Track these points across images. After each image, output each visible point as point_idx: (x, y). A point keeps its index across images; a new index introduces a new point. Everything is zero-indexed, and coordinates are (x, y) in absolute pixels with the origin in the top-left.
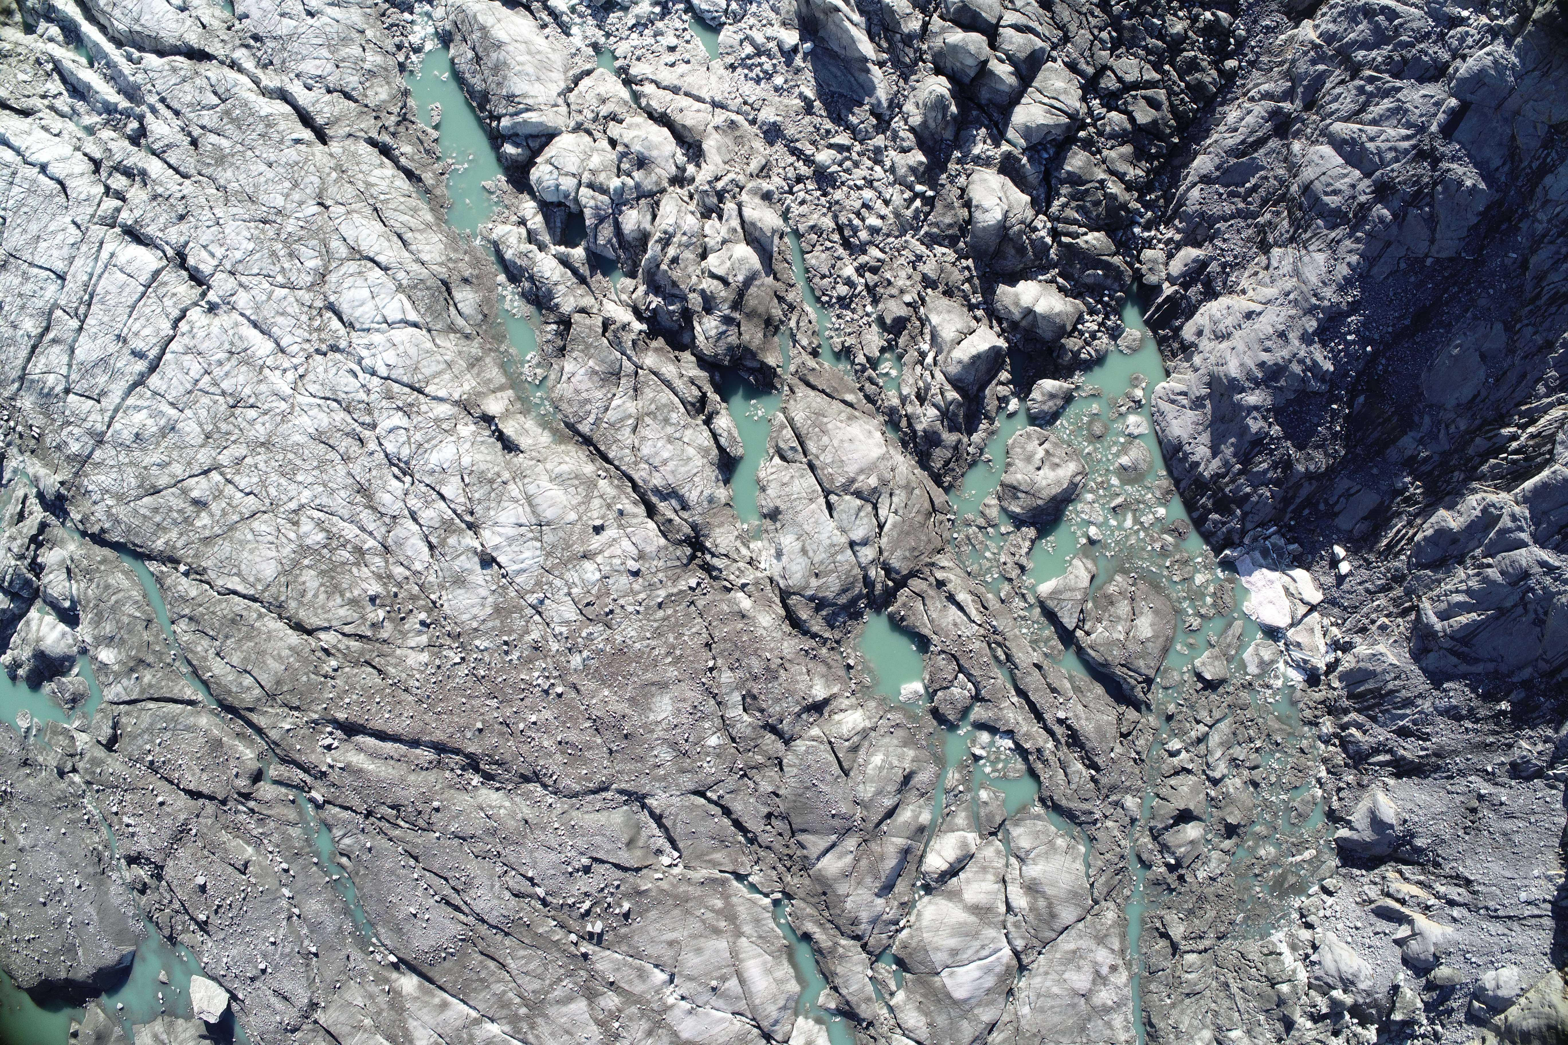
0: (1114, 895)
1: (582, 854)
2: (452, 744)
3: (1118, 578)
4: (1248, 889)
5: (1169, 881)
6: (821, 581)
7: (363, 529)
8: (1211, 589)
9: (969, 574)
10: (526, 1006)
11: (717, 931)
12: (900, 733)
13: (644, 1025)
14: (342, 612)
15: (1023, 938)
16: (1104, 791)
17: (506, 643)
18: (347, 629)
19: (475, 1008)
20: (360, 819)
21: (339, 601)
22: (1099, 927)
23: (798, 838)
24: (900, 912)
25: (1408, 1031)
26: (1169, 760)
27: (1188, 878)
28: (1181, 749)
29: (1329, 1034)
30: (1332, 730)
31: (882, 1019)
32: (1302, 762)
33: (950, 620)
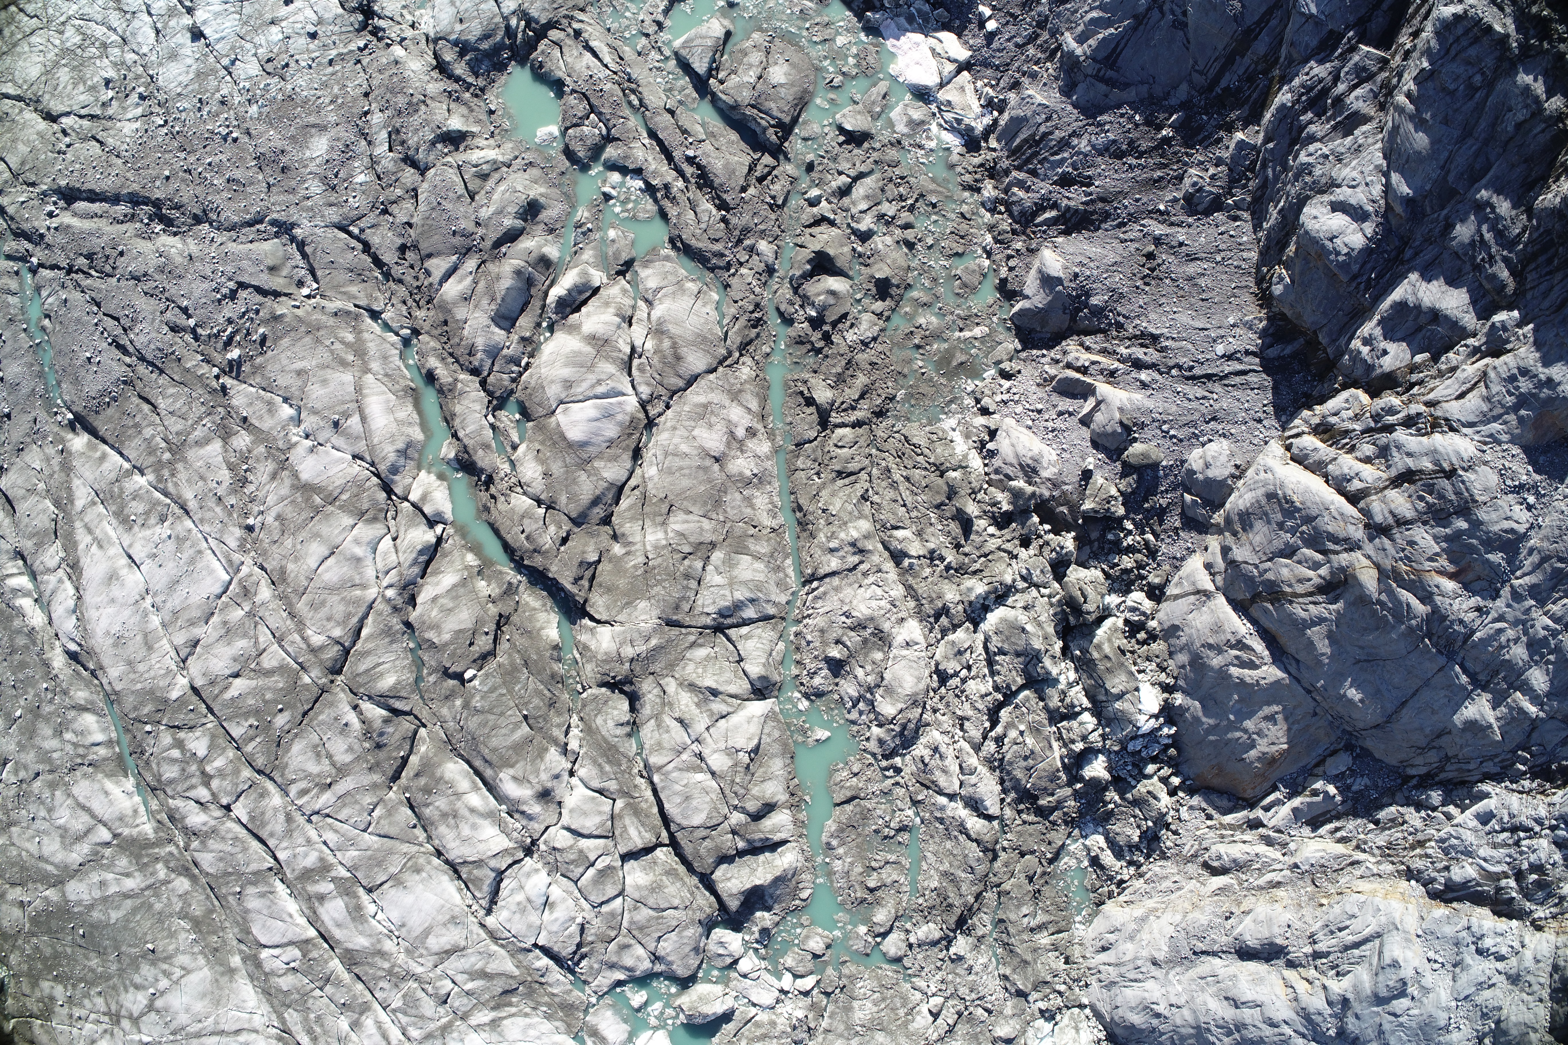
0: (751, 348)
1: (230, 279)
2: (144, 193)
3: (756, 36)
4: (910, 361)
5: (813, 339)
6: (464, 26)
7: (110, 28)
8: (854, 50)
9: (609, 30)
10: (170, 450)
11: (343, 363)
12: (534, 172)
13: (271, 466)
14: (82, 98)
15: (648, 384)
16: (737, 233)
17: (200, 101)
18: (83, 112)
19: (128, 460)
20: (62, 275)
21: (82, 89)
22: (732, 381)
23: (426, 265)
24: (521, 349)
25: (1110, 537)
26: (809, 209)
27: (835, 338)
28: (820, 196)
29: (1017, 542)
30: (994, 193)
31: (502, 474)
32: (964, 227)
33: (584, 63)
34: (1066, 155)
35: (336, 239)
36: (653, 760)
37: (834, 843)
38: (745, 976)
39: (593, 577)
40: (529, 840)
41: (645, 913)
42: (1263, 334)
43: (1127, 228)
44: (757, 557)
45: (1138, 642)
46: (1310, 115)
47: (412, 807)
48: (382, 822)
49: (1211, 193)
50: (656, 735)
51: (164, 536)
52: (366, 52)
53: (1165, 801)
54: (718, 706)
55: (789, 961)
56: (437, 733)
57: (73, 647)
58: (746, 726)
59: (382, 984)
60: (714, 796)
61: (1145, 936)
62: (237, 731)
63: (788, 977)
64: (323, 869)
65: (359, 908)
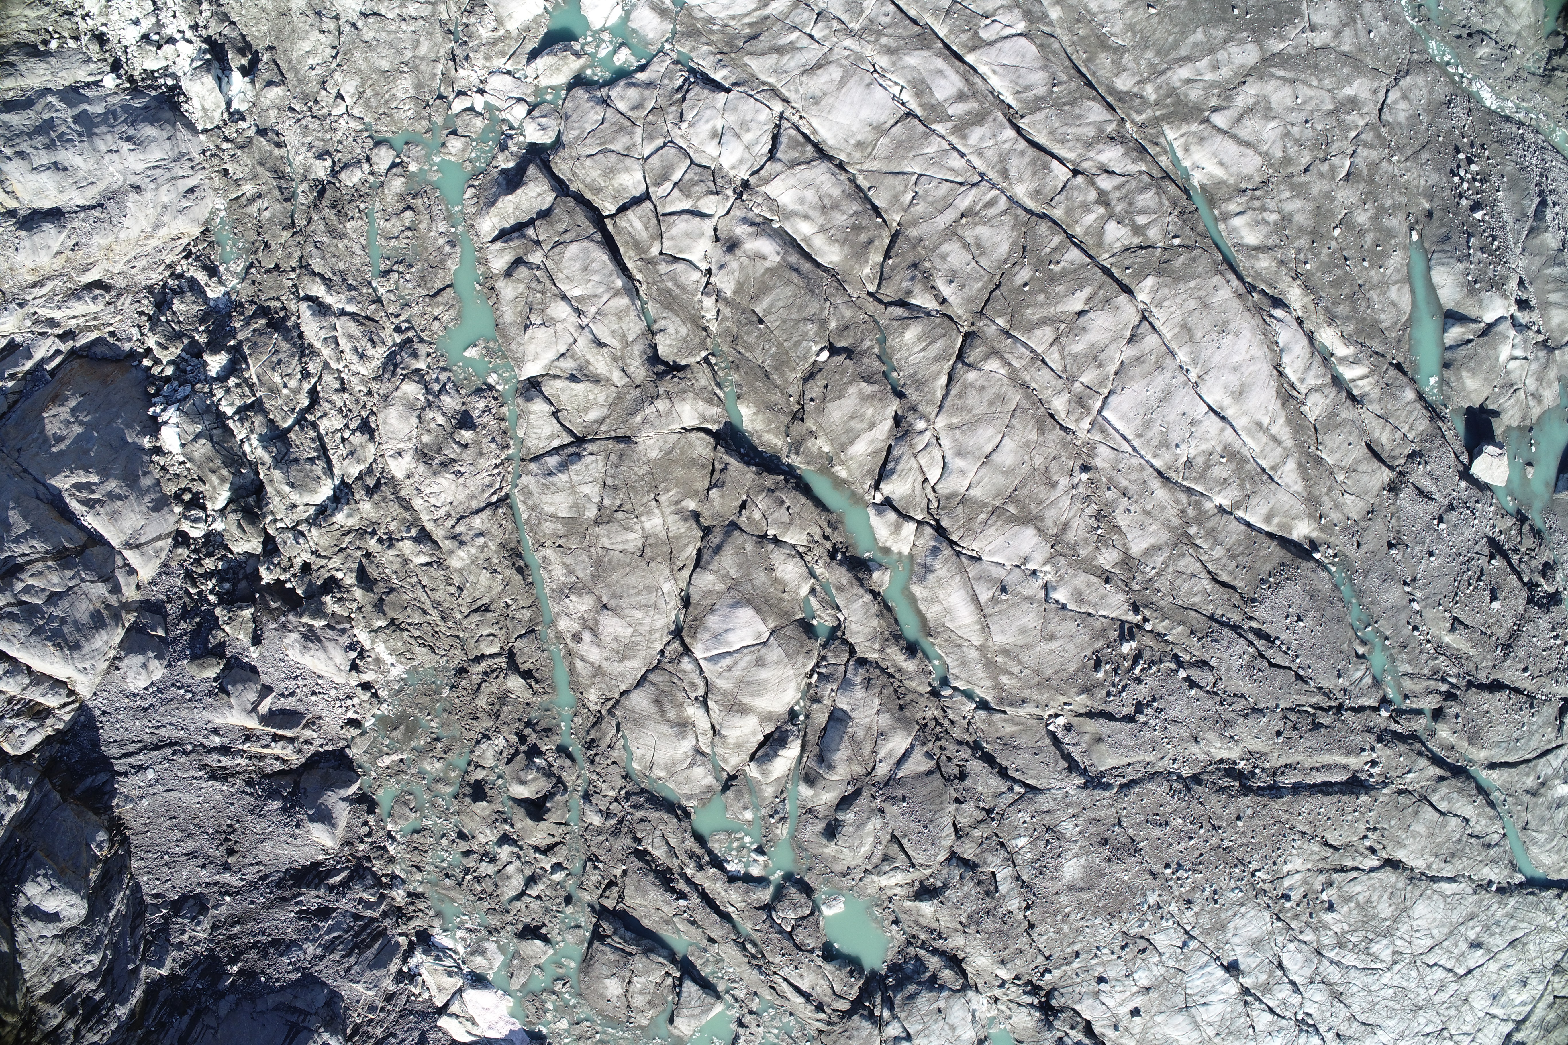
0: (592, 719)
1: (1144, 724)
2: (1265, 800)
3: (645, 1022)
4: (444, 725)
5: (535, 736)
6: (935, 1005)
7: (1339, 964)
8: (549, 1016)
9: (790, 1015)
10: (1190, 537)
11: (1006, 652)
12: (840, 867)
13: (1071, 536)
14: (1358, 889)
15: (684, 672)
16: (624, 830)
17: (1216, 902)
18: (1354, 874)
19: (1239, 520)
20: (1348, 703)
21: (1361, 898)
22: (603, 686)
23: (932, 764)
24: (819, 690)
25: (227, 585)
26: (561, 860)
27: (514, 739)
28: (552, 873)
29: (314, 567)
30: (394, 893)
31: (820, 562)
32: (416, 858)
33: (806, 980)
34: (326, 938)
35: (1037, 777)
36: (623, 301)
37: (447, 248)
38: (519, 100)
39: (712, 473)
40: (745, 197)
41: (618, 146)
42: (114, 793)
43: (258, 876)
44: (553, 517)
45: (189, 490)
46: (97, 997)
47: (875, 208)
48: (902, 188)
49: (183, 917)
50: (625, 327)
51: (1183, 446)
52: (1042, 969)
53: (151, 342)
54: (568, 365)
55: (478, 123)
56: (854, 289)
57: (1278, 313)
58: (539, 350)
59: (887, 20)
60: (560, 275)
61: (151, 211)
62: (1074, 254)
63: (479, 107)
64: (961, 128)
65: (919, 94)
